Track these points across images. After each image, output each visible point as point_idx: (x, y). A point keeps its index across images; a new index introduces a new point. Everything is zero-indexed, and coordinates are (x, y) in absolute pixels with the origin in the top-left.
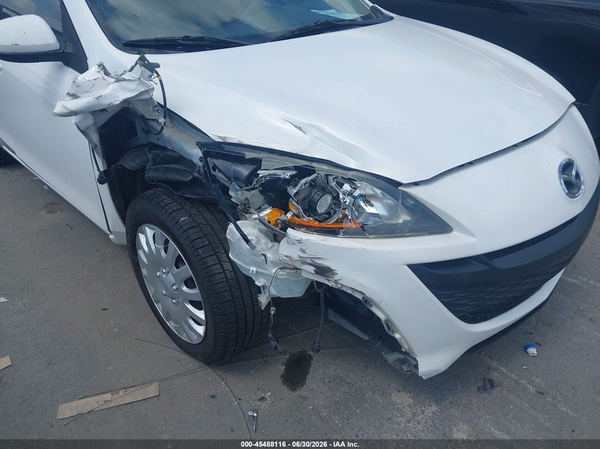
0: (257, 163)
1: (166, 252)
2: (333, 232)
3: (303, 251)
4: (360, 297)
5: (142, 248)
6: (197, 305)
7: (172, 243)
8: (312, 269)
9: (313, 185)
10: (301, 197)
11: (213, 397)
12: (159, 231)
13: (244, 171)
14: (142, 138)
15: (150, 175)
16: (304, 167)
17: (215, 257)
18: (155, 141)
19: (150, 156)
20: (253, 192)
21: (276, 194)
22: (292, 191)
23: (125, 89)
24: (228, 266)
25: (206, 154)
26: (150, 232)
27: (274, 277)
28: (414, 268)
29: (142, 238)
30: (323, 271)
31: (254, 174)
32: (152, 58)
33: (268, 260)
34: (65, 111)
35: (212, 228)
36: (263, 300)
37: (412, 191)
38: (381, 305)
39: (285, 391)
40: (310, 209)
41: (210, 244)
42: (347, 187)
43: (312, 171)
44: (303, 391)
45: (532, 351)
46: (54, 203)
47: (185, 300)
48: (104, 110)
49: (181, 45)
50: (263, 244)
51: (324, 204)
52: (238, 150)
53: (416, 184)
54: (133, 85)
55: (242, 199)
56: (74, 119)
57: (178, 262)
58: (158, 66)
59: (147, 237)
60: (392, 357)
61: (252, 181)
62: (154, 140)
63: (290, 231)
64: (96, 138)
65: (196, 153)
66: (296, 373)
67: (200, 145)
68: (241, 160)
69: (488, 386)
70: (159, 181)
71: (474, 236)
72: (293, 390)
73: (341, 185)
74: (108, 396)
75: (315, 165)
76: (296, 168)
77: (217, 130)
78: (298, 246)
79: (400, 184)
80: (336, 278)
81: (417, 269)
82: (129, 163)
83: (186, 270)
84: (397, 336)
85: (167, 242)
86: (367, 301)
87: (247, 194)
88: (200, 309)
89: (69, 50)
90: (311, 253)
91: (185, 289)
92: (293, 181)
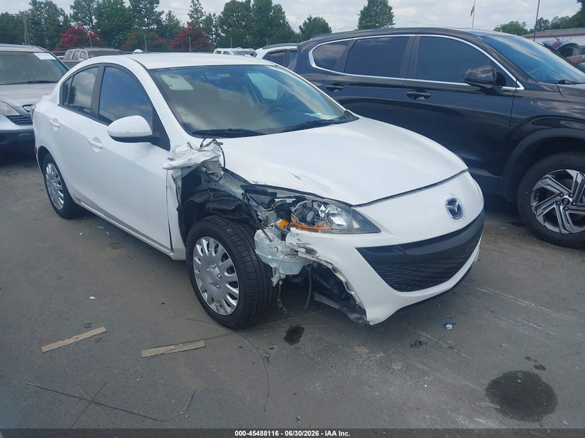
0: (274, 195)
1: (216, 252)
2: (316, 231)
3: (299, 240)
4: (330, 267)
5: (198, 254)
6: (233, 284)
7: (221, 247)
8: (304, 250)
9: (305, 206)
10: (298, 213)
11: (240, 347)
12: (212, 240)
13: (267, 199)
14: (204, 185)
15: (210, 205)
16: (300, 197)
17: (247, 252)
18: (214, 187)
19: (211, 194)
20: (271, 212)
21: (284, 212)
22: (293, 209)
23: (203, 155)
24: (254, 258)
25: (246, 191)
26: (205, 242)
27: (282, 261)
28: (359, 250)
29: (198, 247)
30: (310, 251)
31: (272, 201)
32: (219, 140)
33: (279, 250)
34: (170, 167)
35: (245, 235)
36: (275, 280)
37: (358, 209)
38: (342, 271)
39: (287, 345)
40: (303, 219)
41: (244, 244)
42: (323, 208)
43: (305, 199)
44: (298, 345)
45: (449, 326)
46: (116, 243)
47: (226, 282)
48: (190, 167)
49: (226, 133)
50: (277, 241)
51: (310, 216)
52: (264, 188)
53: (360, 206)
54: (209, 154)
55: (265, 216)
56: (171, 172)
57: (225, 257)
58: (222, 144)
59: (203, 246)
60: (353, 316)
61: (270, 206)
62: (212, 185)
63: (292, 229)
64: (180, 183)
65: (238, 192)
66: (294, 335)
67: (242, 187)
68: (265, 193)
69: (418, 343)
70: (214, 210)
71: (391, 233)
72: (292, 345)
73: (320, 206)
74: (173, 347)
75: (305, 195)
76: (295, 197)
77: (253, 178)
78: (296, 237)
79: (352, 206)
80: (317, 255)
81: (361, 250)
82: (198, 199)
83: (229, 262)
84: (353, 293)
85: (217, 247)
86: (335, 269)
87: (268, 214)
88: (235, 287)
89: (158, 135)
90: (303, 241)
91: (226, 274)
92: (294, 204)
